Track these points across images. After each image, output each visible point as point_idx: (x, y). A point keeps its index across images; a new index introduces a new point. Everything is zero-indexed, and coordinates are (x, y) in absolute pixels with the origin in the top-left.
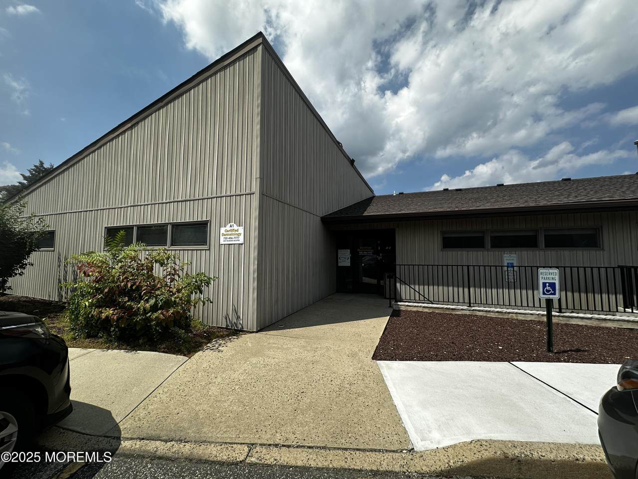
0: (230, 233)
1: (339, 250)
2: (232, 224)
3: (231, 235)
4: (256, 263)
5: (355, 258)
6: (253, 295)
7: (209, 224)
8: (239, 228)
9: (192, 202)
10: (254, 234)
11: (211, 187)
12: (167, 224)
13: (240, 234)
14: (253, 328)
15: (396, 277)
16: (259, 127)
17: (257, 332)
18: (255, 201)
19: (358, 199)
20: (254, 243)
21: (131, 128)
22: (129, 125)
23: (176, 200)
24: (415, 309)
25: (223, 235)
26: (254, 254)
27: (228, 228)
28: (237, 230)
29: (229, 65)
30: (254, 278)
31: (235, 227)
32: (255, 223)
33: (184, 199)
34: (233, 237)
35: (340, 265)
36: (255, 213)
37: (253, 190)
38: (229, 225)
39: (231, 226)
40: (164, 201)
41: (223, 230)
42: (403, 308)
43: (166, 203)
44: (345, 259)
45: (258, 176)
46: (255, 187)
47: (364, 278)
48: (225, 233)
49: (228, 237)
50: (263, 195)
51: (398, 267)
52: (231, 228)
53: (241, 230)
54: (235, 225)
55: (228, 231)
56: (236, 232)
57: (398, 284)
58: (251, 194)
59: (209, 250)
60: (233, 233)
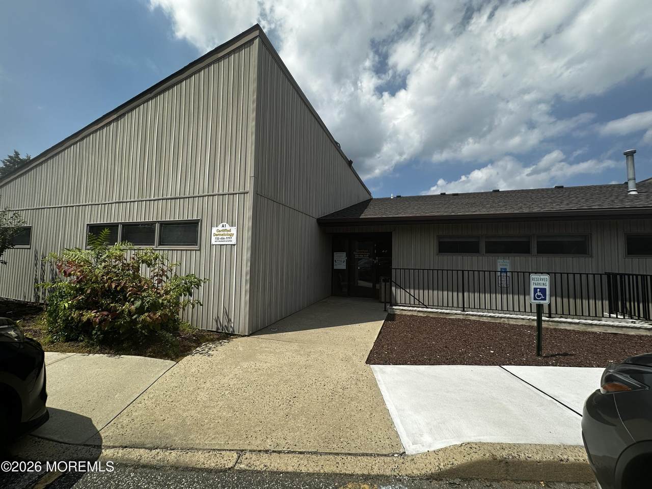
0: (222, 233)
1: (335, 253)
2: (224, 224)
3: (222, 235)
4: (249, 264)
5: (350, 261)
6: (245, 298)
7: (200, 223)
8: (231, 228)
9: (182, 200)
10: (247, 234)
11: (203, 185)
12: (153, 223)
13: (233, 234)
14: (245, 332)
15: (391, 281)
16: (254, 123)
17: (248, 336)
18: (249, 200)
19: (355, 202)
20: (247, 244)
21: (117, 119)
22: (115, 116)
23: (165, 197)
24: (409, 313)
25: (215, 235)
26: (247, 255)
27: (220, 228)
28: (230, 231)
29: (223, 57)
30: (246, 280)
31: (228, 227)
32: (248, 224)
33: (173, 196)
34: (225, 237)
35: (335, 268)
36: (249, 213)
37: (247, 189)
38: (221, 225)
39: (223, 226)
40: (152, 198)
41: (214, 230)
42: (398, 312)
43: (154, 200)
44: (341, 262)
45: (253, 175)
46: (249, 186)
47: (359, 281)
48: (217, 233)
49: (220, 237)
50: (257, 195)
51: (393, 271)
52: (223, 228)
53: (234, 230)
54: (227, 225)
55: (220, 231)
56: (229, 233)
57: (393, 289)
58: (244, 193)
59: (200, 250)
60: (226, 233)
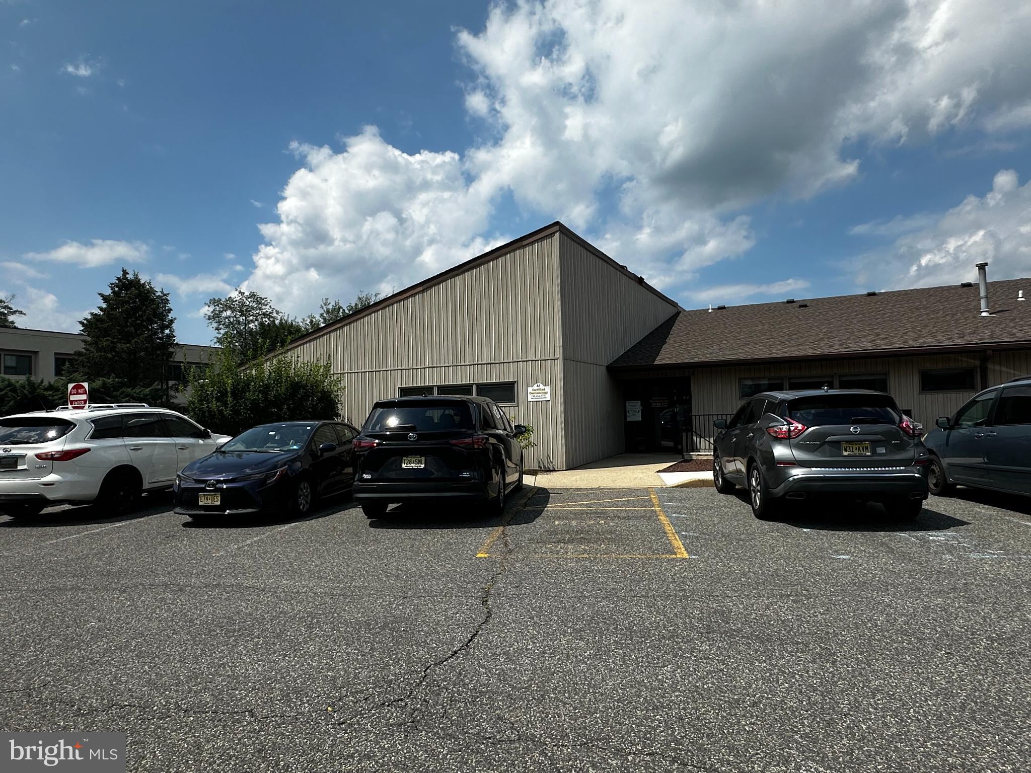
0: (537, 392)
1: (627, 402)
2: (539, 384)
3: (538, 393)
5: (647, 411)
6: (561, 442)
7: (516, 385)
8: (545, 387)
9: (497, 365)
10: (560, 392)
11: (516, 353)
12: (471, 385)
13: (547, 393)
14: (563, 467)
16: (560, 303)
17: (566, 470)
18: (559, 365)
20: (560, 400)
21: (423, 291)
22: (421, 289)
23: (480, 362)
25: (531, 393)
26: (560, 408)
27: (535, 387)
28: (544, 390)
29: (528, 245)
30: (561, 428)
31: (542, 387)
32: (560, 384)
33: (488, 362)
34: (540, 395)
35: (628, 419)
36: (560, 375)
37: (558, 357)
38: (536, 385)
39: (538, 386)
40: (468, 363)
41: (530, 390)
43: (469, 365)
44: (635, 411)
45: (561, 345)
46: (559, 354)
48: (533, 392)
49: (536, 395)
50: (564, 359)
51: (693, 417)
52: (538, 388)
53: (548, 389)
54: (541, 385)
55: (535, 390)
56: (543, 391)
57: (695, 438)
58: (555, 360)
59: (518, 406)
60: (540, 392)
